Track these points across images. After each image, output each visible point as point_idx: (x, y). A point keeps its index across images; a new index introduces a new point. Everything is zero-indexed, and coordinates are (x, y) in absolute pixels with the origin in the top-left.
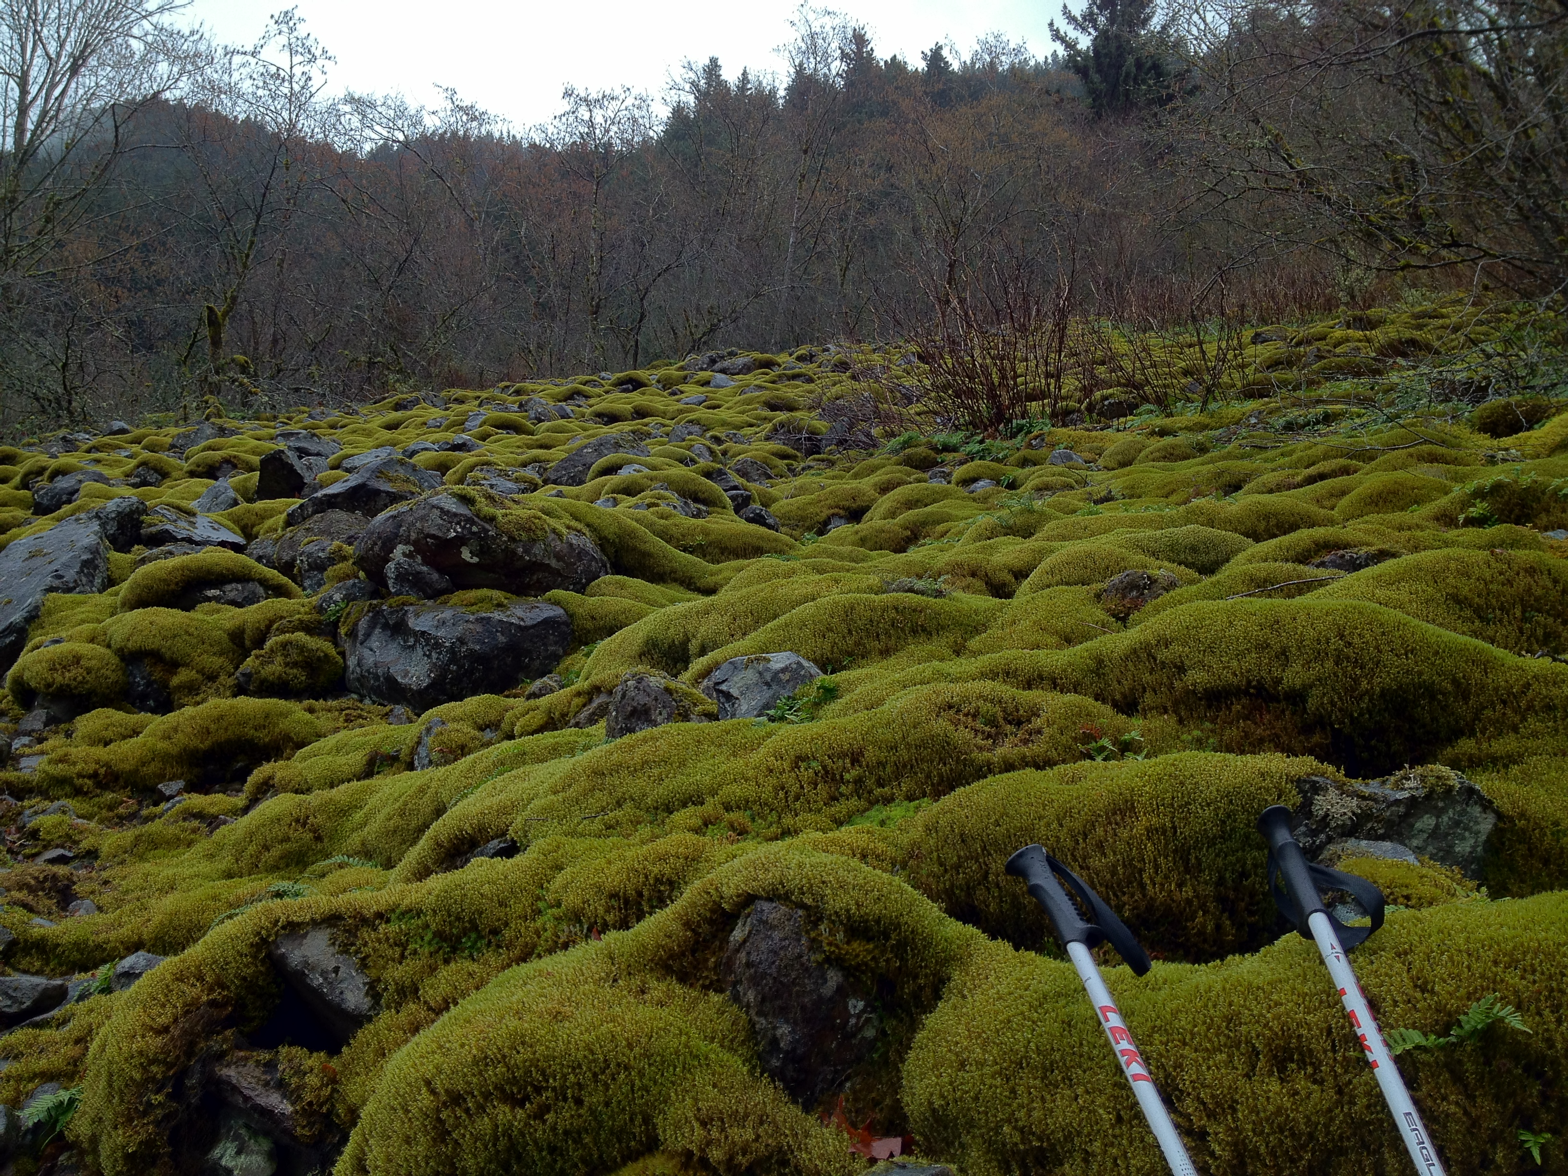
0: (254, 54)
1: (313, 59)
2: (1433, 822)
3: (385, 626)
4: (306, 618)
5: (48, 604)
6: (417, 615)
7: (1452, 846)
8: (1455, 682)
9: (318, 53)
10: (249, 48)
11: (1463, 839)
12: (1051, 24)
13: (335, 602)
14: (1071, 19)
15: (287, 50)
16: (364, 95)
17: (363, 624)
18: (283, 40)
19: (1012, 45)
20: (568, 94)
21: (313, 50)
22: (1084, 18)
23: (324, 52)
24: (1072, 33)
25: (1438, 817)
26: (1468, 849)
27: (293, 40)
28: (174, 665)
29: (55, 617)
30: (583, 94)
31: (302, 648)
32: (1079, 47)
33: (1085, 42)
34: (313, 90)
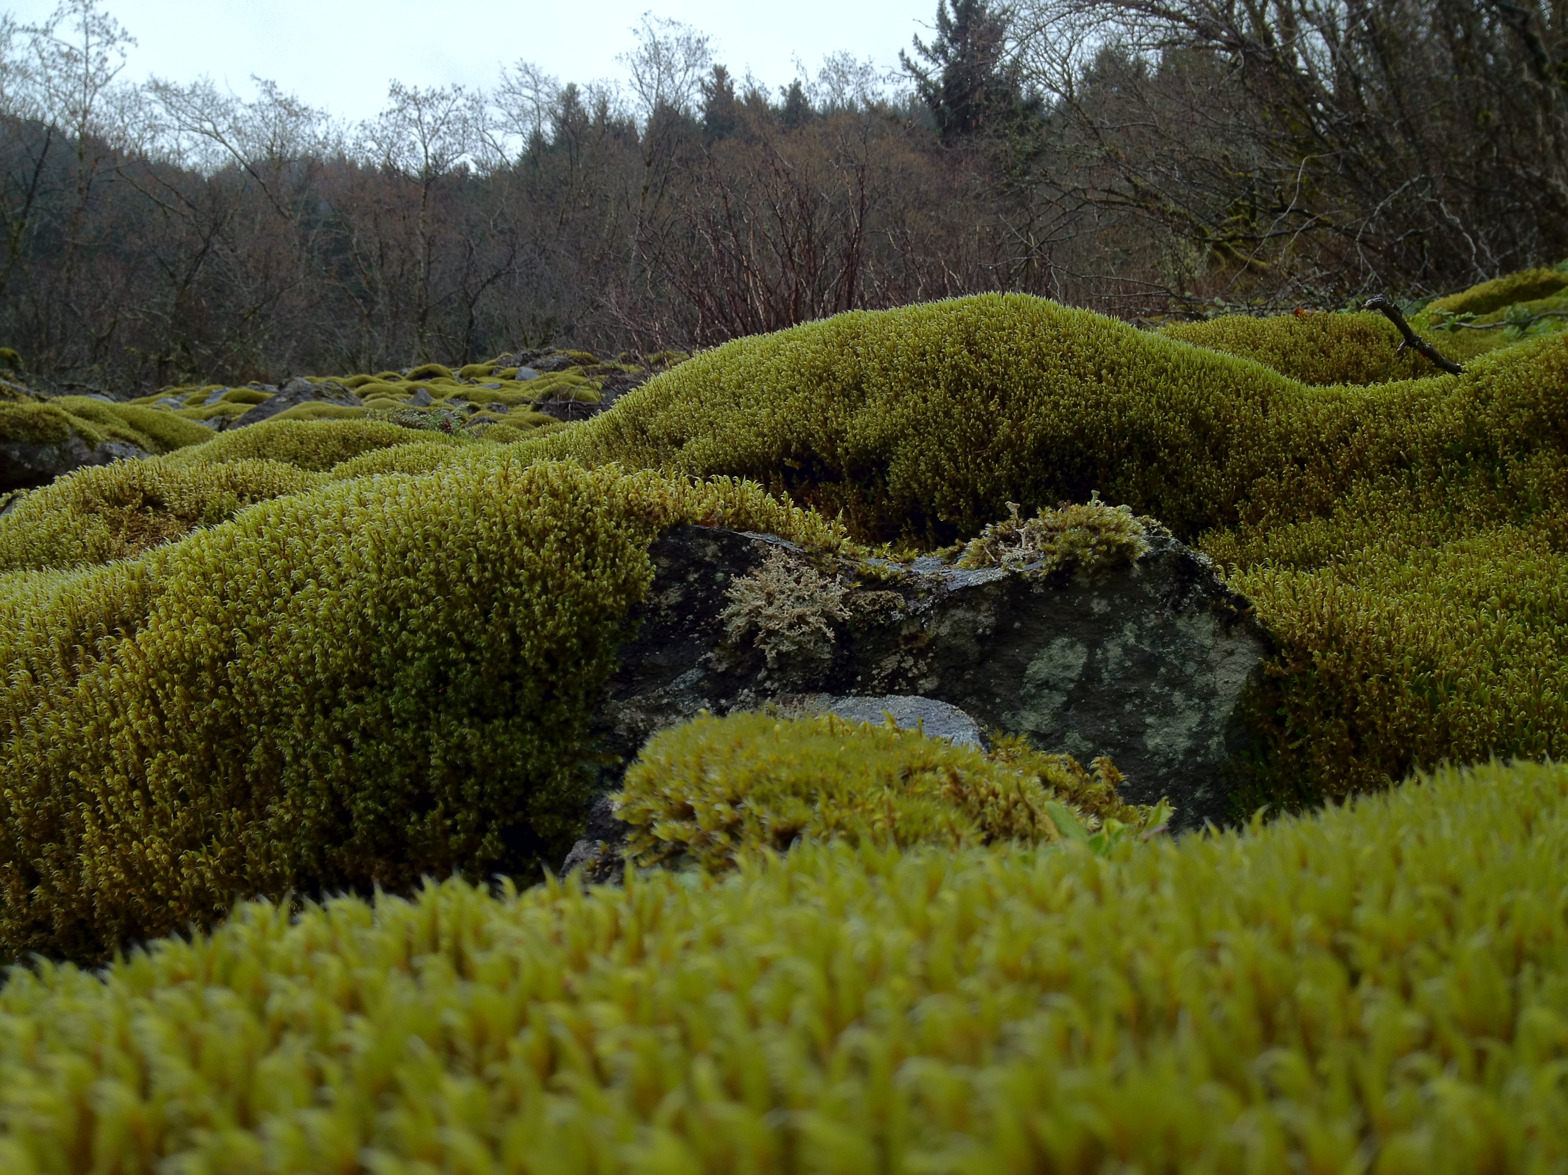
0: (45, 32)
1: (111, 41)
2: (1077, 657)
7: (1137, 732)
8: (1197, 424)
9: (117, 33)
10: (41, 26)
11: (1168, 711)
12: (902, 54)
14: (923, 50)
15: (83, 30)
16: (170, 82)
18: (78, 18)
19: (859, 64)
20: (395, 91)
21: (112, 31)
22: (935, 49)
23: (124, 33)
24: (923, 63)
25: (1093, 645)
26: (1183, 743)
27: (89, 19)
30: (411, 92)
32: (929, 77)
33: (935, 72)
34: (110, 73)
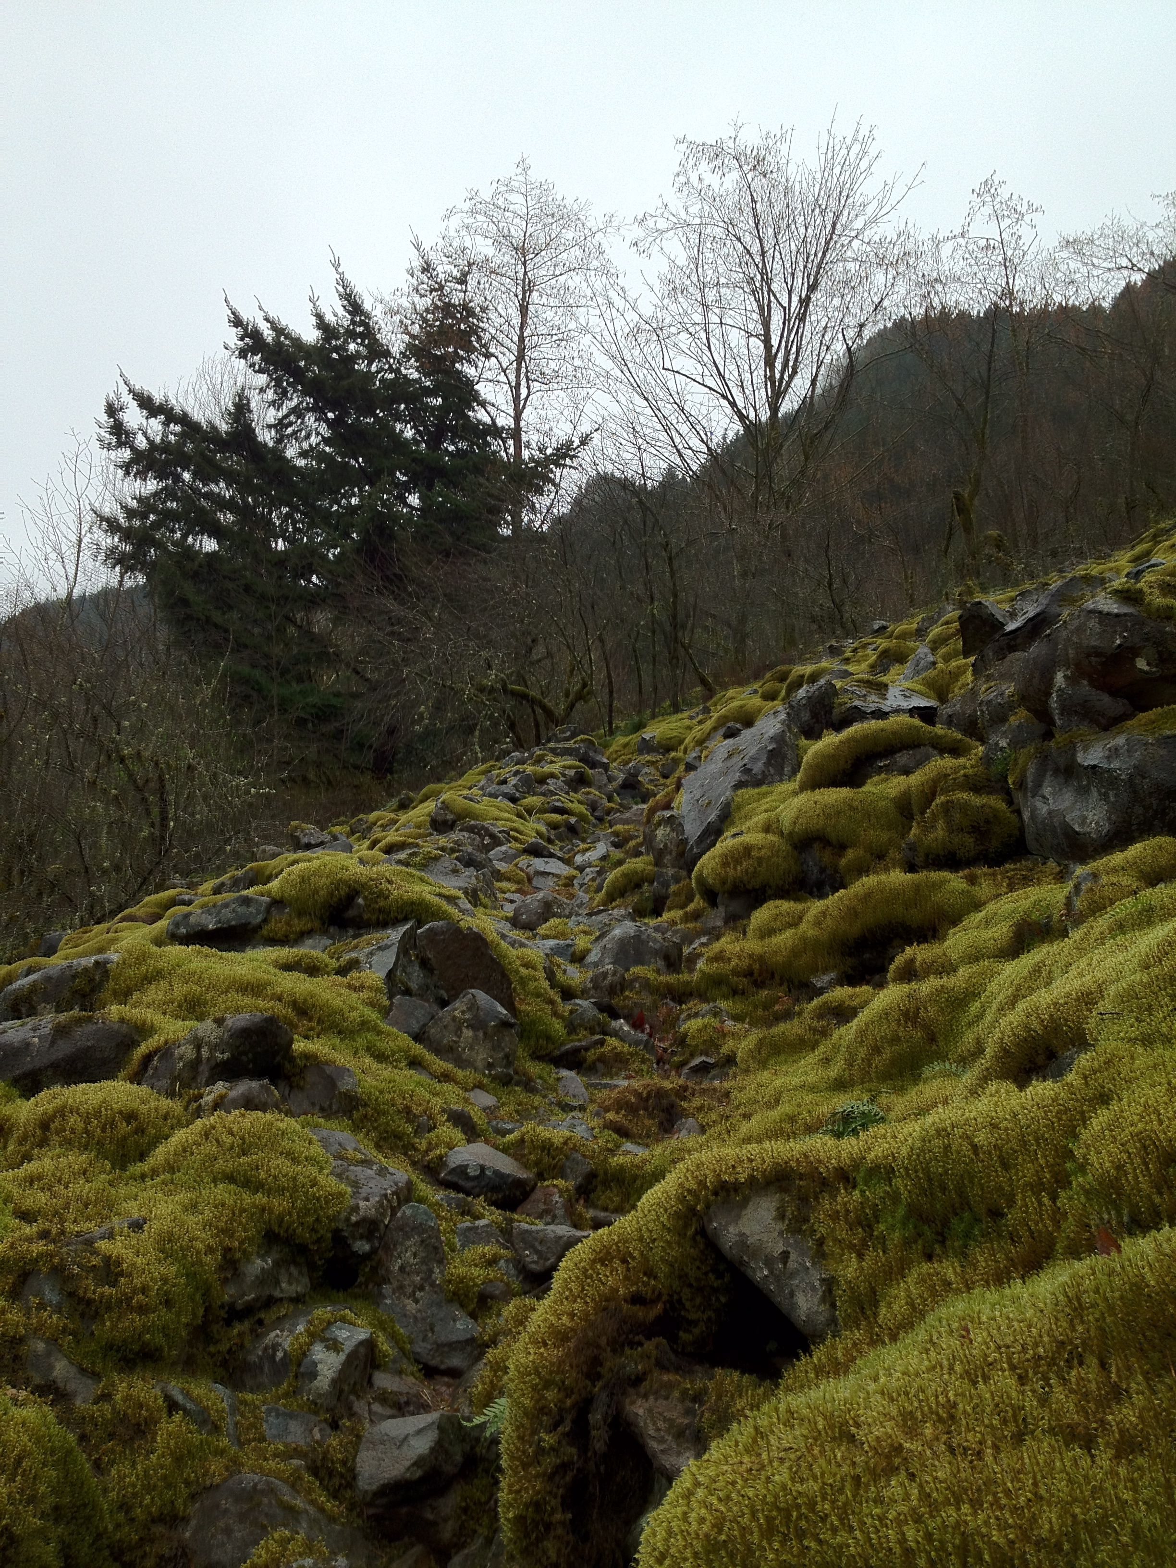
3: (1057, 771)
4: (970, 771)
5: (737, 799)
6: (1086, 749)
13: (1002, 749)
17: (1031, 771)
28: (842, 847)
29: (743, 813)
31: (964, 807)
